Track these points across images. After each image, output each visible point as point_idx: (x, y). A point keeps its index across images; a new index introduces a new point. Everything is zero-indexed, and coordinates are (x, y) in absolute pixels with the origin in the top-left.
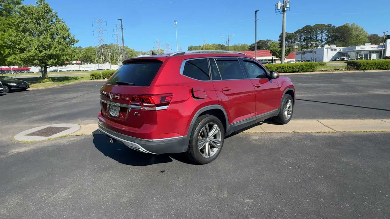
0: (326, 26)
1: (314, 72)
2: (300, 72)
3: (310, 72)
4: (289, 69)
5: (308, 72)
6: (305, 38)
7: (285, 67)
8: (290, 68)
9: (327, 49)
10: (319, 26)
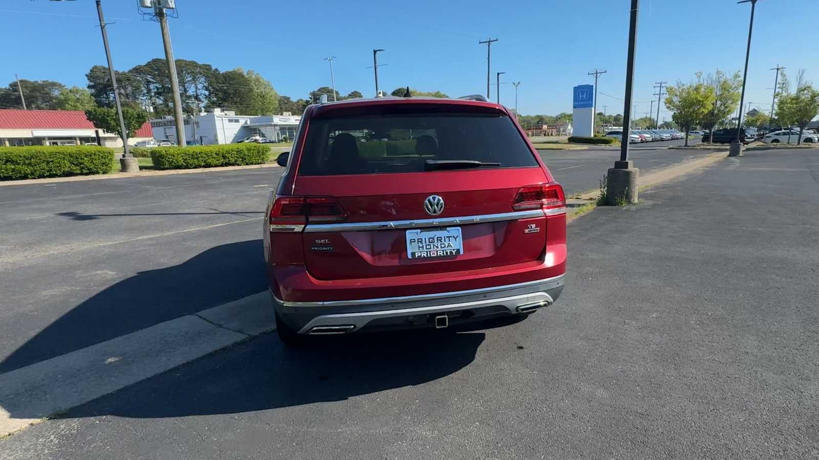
0: (200, 67)
1: (264, 163)
2: (238, 165)
3: (258, 164)
4: (215, 158)
5: (255, 164)
6: (158, 89)
7: (206, 154)
8: (217, 156)
9: (220, 119)
10: (187, 64)
